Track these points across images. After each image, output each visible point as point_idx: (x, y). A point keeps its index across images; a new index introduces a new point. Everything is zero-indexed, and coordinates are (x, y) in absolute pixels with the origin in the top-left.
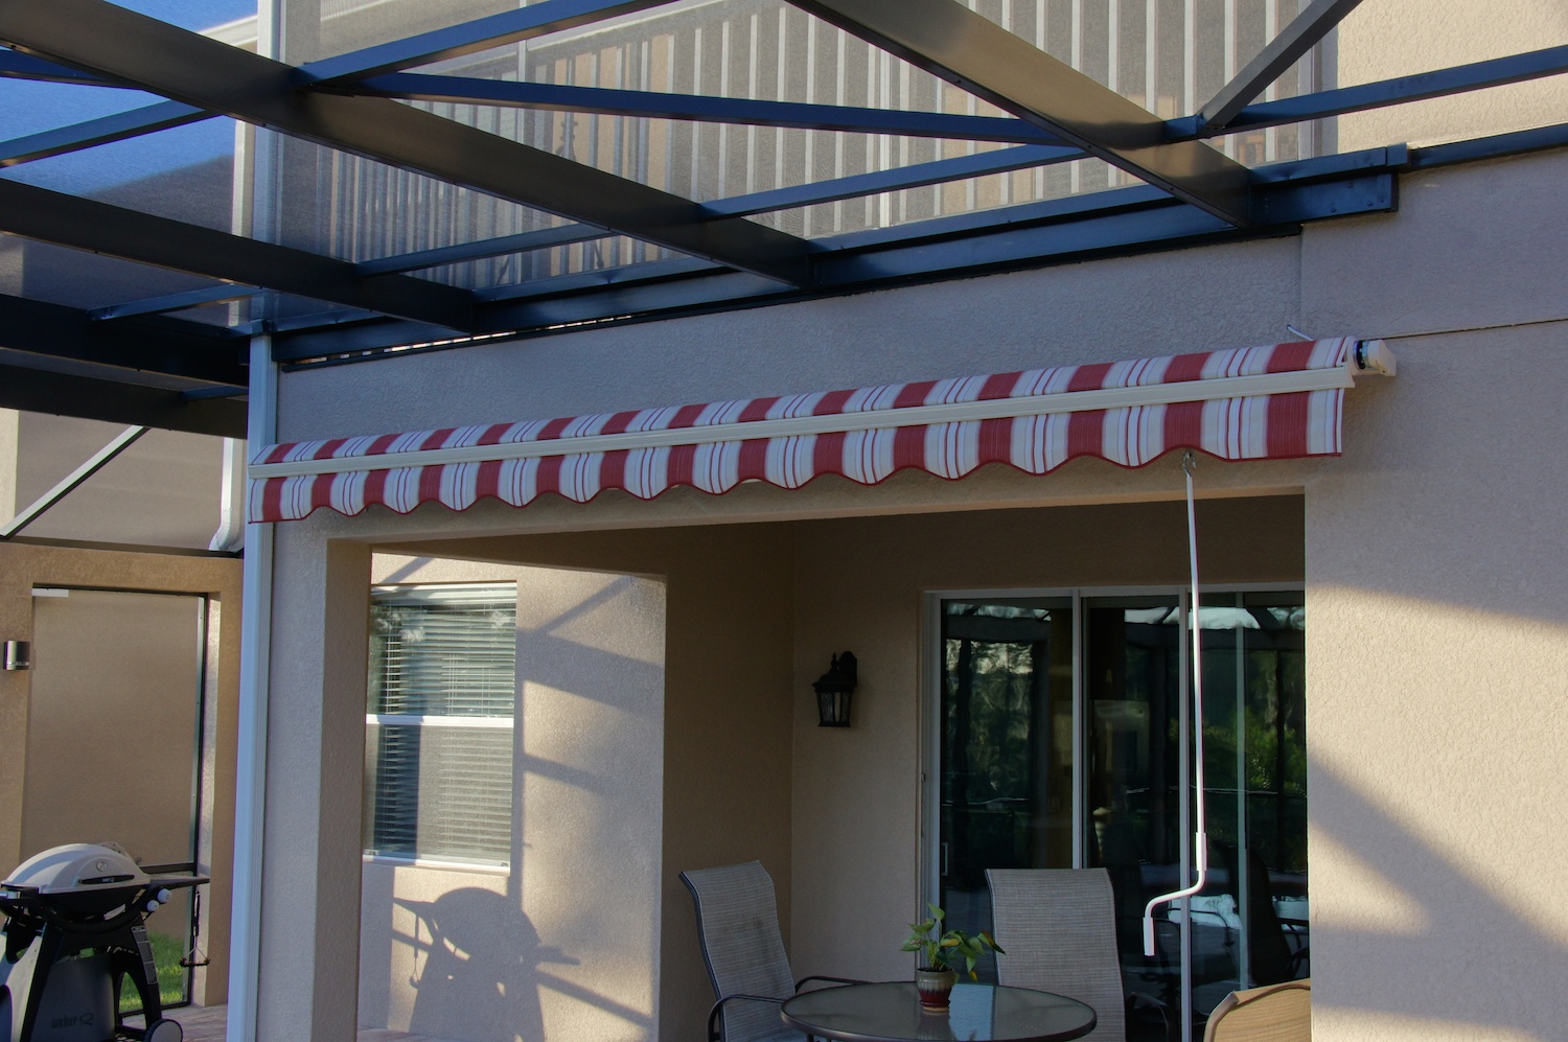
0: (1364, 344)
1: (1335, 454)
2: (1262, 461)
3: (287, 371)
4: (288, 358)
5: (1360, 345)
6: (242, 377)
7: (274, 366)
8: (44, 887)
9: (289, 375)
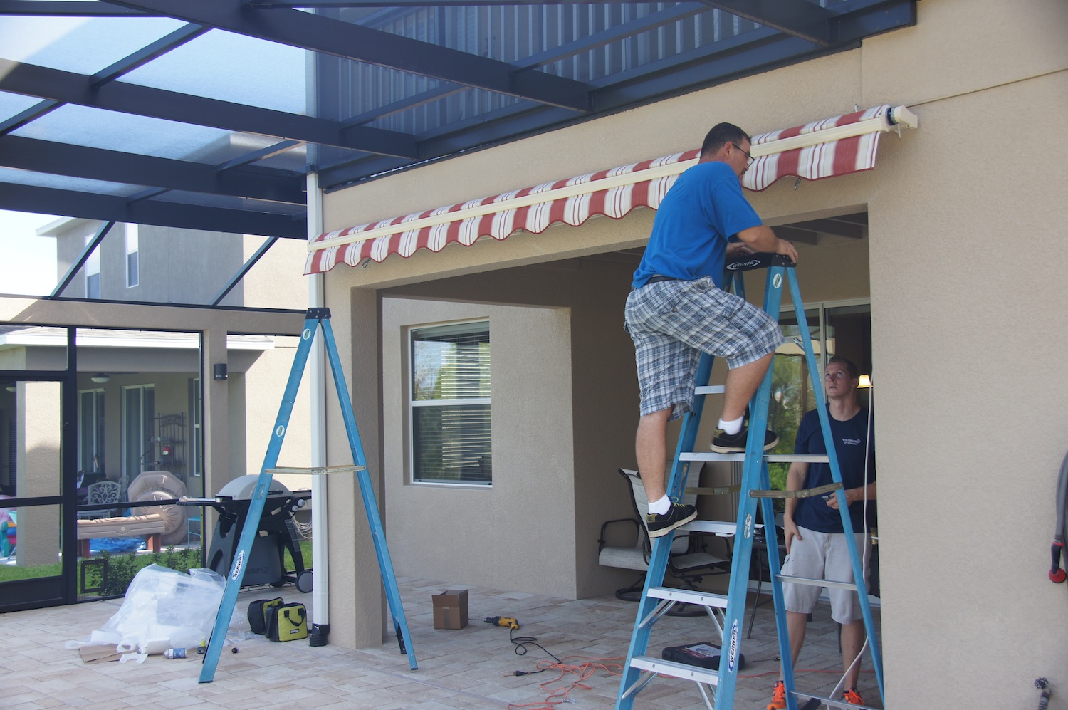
0: (892, 109)
1: (871, 169)
2: (831, 178)
3: (327, 193)
4: (328, 185)
5: (889, 110)
6: (303, 199)
7: (319, 191)
8: (235, 496)
9: (328, 195)
